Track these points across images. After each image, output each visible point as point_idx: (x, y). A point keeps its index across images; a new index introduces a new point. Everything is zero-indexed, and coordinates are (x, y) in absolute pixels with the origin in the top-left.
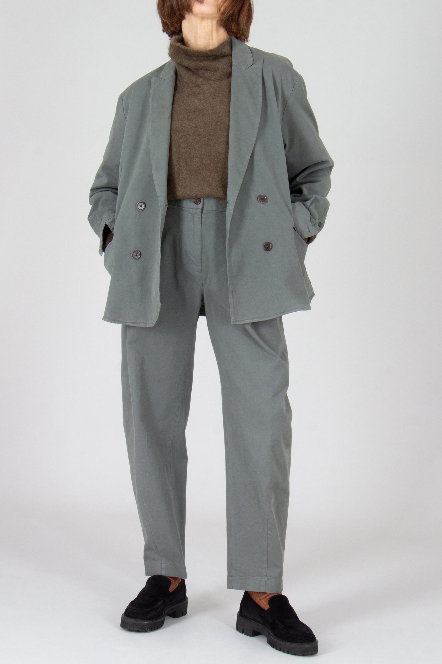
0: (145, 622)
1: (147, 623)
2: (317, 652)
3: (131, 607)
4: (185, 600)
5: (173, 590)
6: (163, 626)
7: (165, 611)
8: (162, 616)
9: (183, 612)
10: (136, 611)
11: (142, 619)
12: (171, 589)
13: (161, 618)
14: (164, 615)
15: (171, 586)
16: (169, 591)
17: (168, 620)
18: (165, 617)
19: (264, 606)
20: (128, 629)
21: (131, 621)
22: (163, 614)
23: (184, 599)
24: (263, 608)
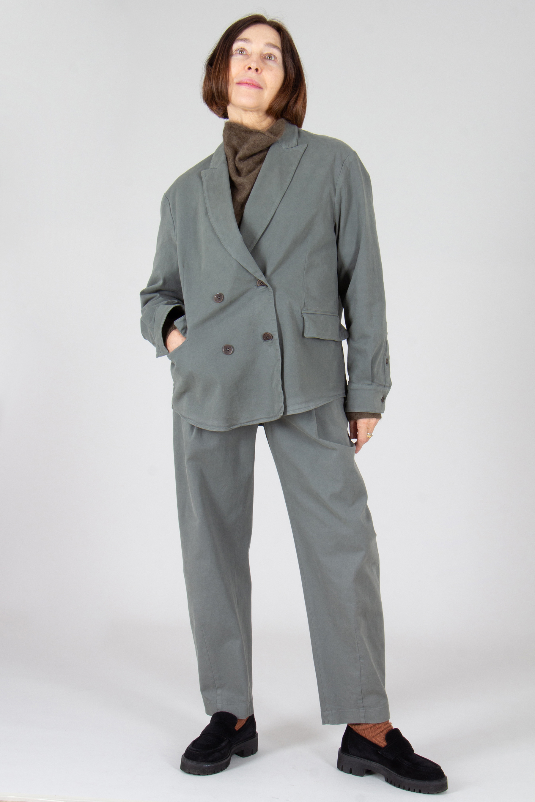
0: (206, 764)
1: (209, 766)
2: (447, 789)
3: (192, 748)
4: (255, 737)
5: (240, 727)
6: (228, 768)
7: (230, 752)
8: (227, 756)
9: (252, 750)
10: (197, 752)
11: (203, 761)
12: (238, 727)
13: (226, 759)
14: (230, 755)
15: (238, 723)
16: (235, 729)
17: (235, 760)
18: (231, 756)
19: (379, 743)
20: (188, 772)
21: (190, 763)
22: (228, 755)
23: (254, 735)
24: (378, 744)
